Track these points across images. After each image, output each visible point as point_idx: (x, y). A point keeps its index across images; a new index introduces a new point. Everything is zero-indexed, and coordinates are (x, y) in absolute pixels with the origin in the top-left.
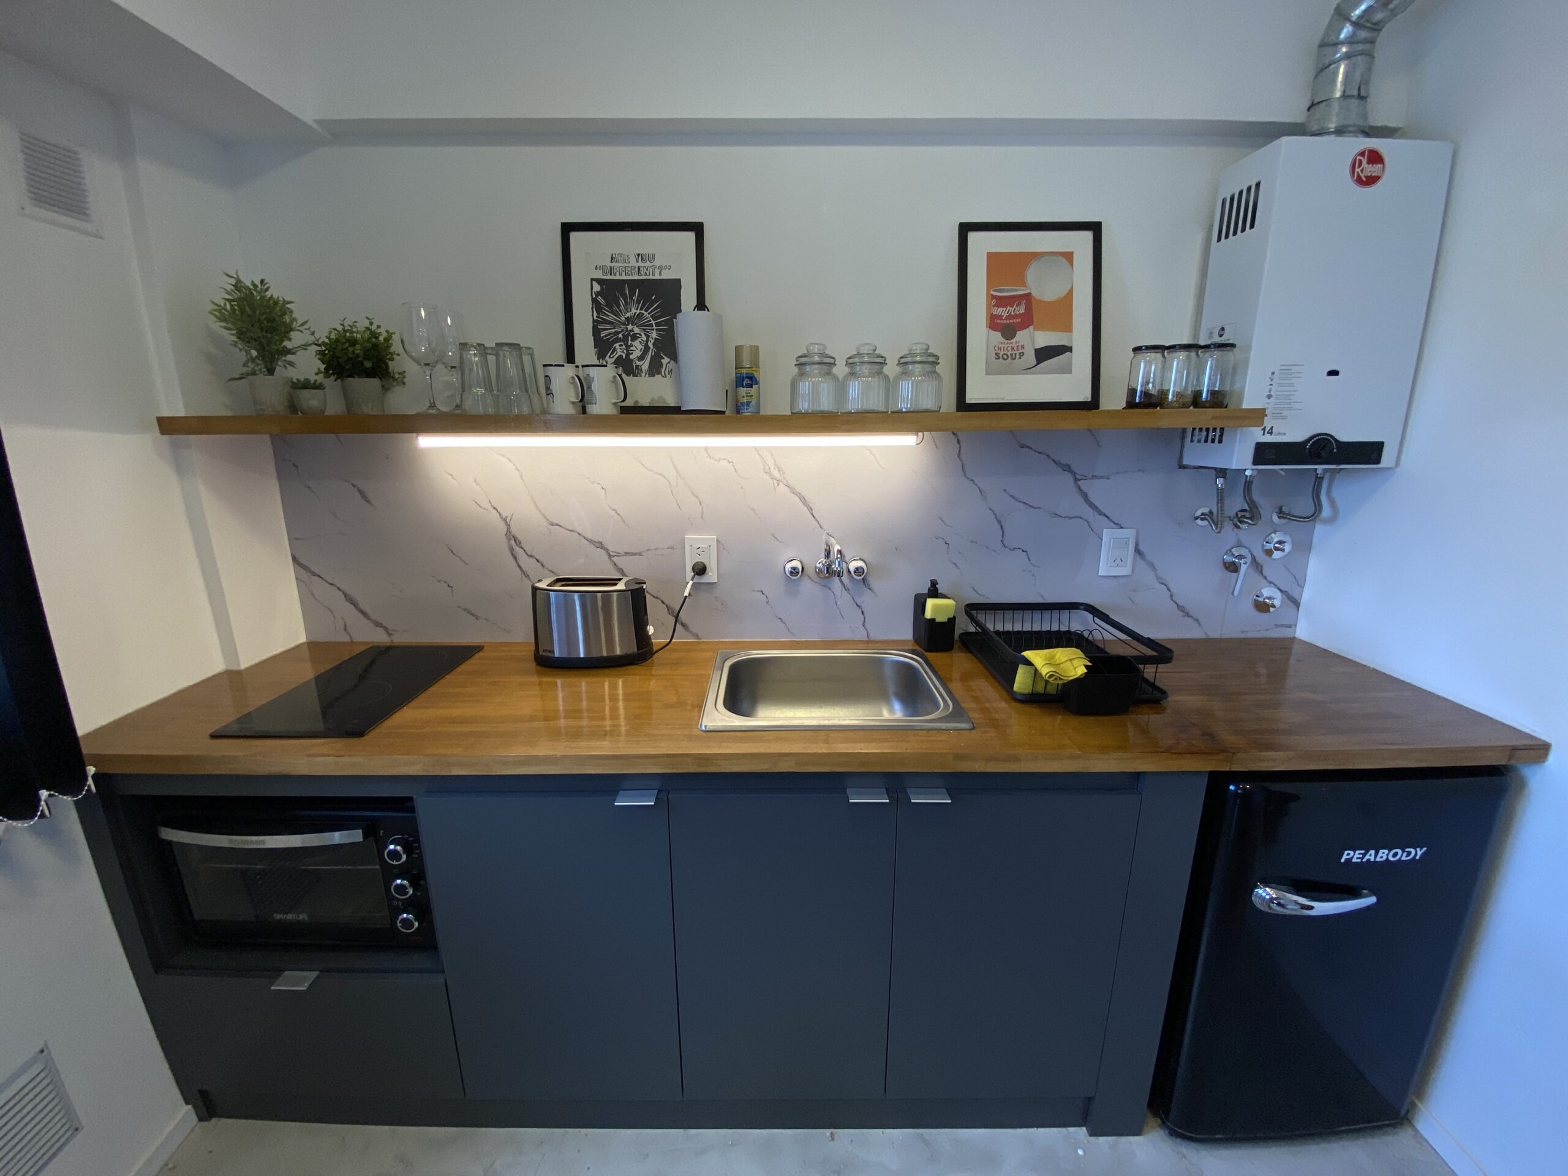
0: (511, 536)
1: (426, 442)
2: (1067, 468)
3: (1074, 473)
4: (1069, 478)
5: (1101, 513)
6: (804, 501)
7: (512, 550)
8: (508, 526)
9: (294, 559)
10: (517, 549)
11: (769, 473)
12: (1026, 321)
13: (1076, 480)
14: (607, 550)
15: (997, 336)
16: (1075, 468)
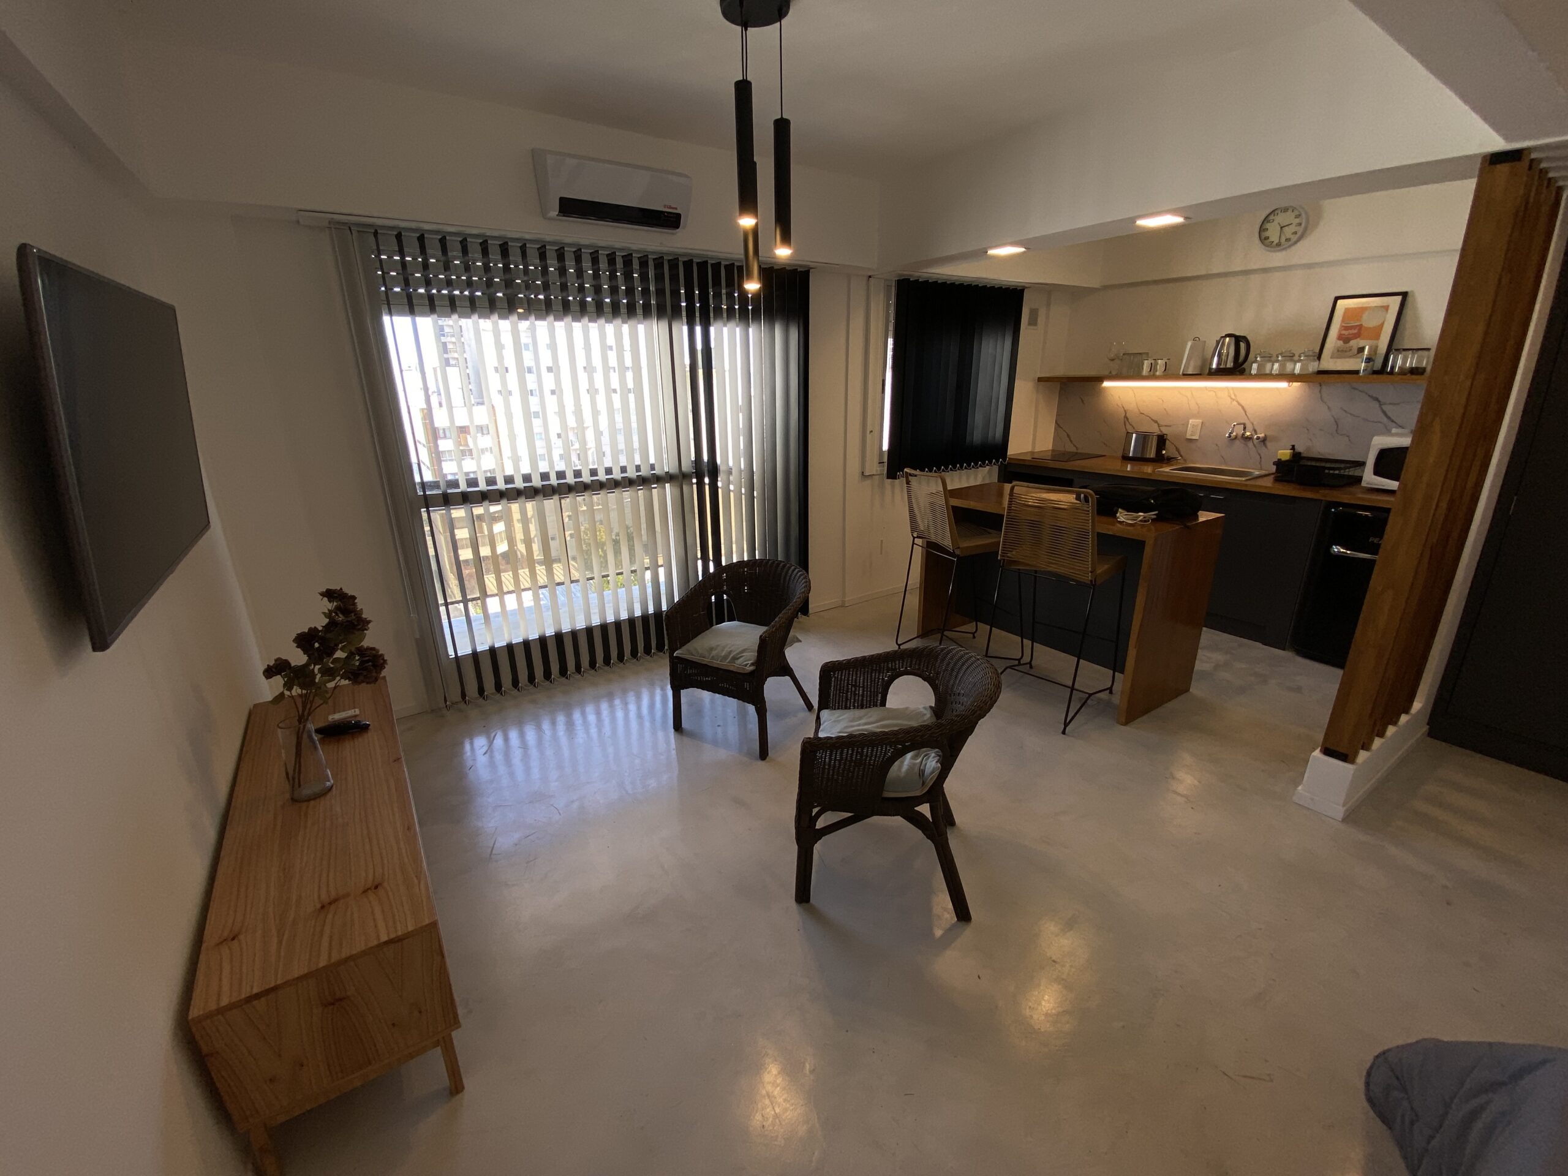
0: (1126, 417)
1: (1106, 384)
2: (1377, 399)
3: (1379, 401)
4: (1376, 405)
5: (1393, 421)
6: (1243, 407)
7: (1125, 422)
8: (1126, 414)
9: (1056, 421)
10: (1127, 423)
11: (1230, 396)
12: (1357, 336)
13: (1380, 405)
14: (1158, 424)
15: (1340, 343)
16: (1380, 398)
